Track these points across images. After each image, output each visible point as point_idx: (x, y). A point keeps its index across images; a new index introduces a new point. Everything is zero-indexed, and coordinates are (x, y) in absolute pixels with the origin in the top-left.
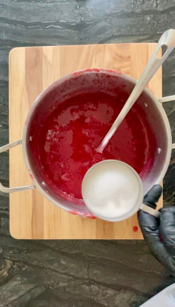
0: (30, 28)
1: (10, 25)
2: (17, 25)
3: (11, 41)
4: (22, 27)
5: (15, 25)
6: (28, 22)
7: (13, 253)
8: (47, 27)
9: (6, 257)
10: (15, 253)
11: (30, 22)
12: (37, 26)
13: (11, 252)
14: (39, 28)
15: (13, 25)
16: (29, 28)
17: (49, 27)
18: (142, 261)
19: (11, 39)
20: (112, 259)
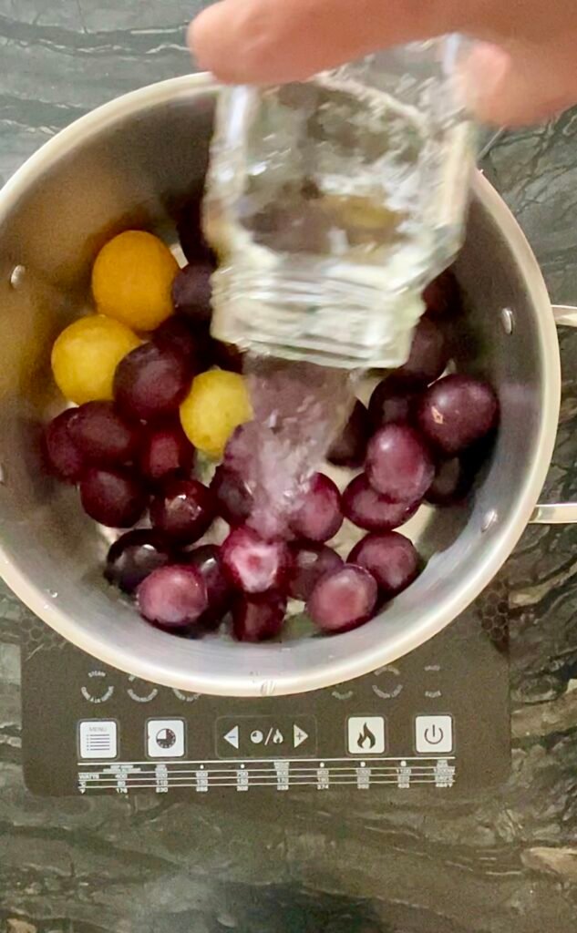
0: (89, 55)
1: (12, 42)
2: (38, 42)
3: (17, 100)
4: (60, 51)
5: (33, 43)
6: (83, 32)
7: (37, 892)
8: (153, 51)
9: (13, 909)
10: (44, 892)
11: (89, 31)
12: (116, 48)
13: (30, 891)
14: (120, 53)
15: (24, 43)
16: (84, 54)
17: (158, 49)
18: (516, 904)
19: (17, 93)
20: (406, 903)
